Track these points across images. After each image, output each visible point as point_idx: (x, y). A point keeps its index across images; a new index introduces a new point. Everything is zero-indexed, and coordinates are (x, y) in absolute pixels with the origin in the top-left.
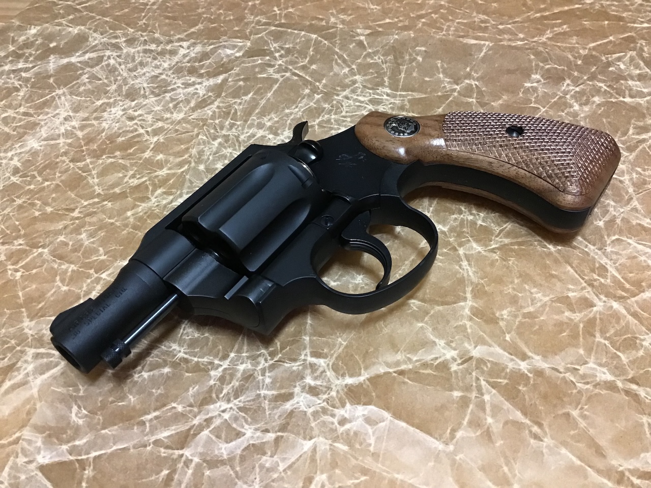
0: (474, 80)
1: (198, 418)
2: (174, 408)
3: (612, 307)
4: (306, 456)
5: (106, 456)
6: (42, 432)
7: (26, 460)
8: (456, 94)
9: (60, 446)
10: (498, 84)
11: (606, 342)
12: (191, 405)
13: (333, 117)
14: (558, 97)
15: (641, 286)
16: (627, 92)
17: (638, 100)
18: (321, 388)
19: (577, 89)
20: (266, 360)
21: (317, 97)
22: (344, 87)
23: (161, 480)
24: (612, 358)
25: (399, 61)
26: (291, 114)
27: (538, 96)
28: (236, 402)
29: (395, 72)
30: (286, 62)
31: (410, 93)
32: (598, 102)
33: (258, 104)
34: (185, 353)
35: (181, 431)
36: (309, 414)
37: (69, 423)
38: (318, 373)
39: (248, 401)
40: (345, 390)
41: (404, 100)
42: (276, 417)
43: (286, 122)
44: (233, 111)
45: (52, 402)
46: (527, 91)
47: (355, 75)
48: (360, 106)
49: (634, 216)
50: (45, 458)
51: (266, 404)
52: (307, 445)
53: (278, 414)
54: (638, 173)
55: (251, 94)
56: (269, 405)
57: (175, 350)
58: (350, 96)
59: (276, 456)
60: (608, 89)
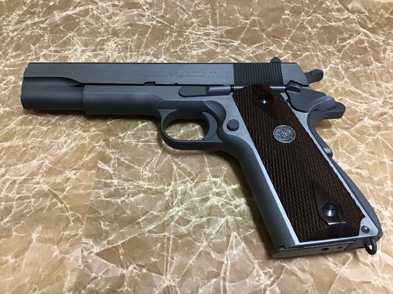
0: (256, 17)
1: (166, 217)
2: (152, 213)
3: (344, 134)
4: (224, 225)
5: (126, 242)
6: (91, 238)
7: (88, 252)
8: (248, 26)
9: (102, 242)
10: (269, 18)
11: (344, 151)
12: (160, 211)
13: (186, 45)
14: (299, 23)
15: (355, 121)
16: (332, 19)
17: (338, 23)
18: (221, 192)
19: (309, 18)
20: (191, 183)
21: (175, 34)
22: (188, 26)
23: (158, 248)
24: (348, 158)
25: (214, 8)
26: (163, 46)
27: (290, 23)
28: (182, 206)
29: (214, 14)
30: (151, 13)
31: (224, 27)
32: (320, 27)
33: (142, 41)
34: (148, 185)
35: (160, 224)
36: (219, 206)
37: (102, 231)
38: (218, 185)
39: (188, 205)
40: (233, 192)
41: (221, 32)
42: (204, 210)
43: (161, 50)
44: (129, 46)
45: (90, 222)
46: (284, 20)
47: (192, 19)
48: (199, 38)
49: (347, 86)
50: (96, 250)
51: (197, 205)
52: (223, 220)
53: (205, 208)
54: (345, 63)
55: (137, 35)
56: (199, 205)
57: (141, 184)
58: (192, 32)
59: (210, 228)
60: (323, 19)
